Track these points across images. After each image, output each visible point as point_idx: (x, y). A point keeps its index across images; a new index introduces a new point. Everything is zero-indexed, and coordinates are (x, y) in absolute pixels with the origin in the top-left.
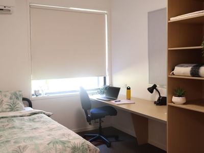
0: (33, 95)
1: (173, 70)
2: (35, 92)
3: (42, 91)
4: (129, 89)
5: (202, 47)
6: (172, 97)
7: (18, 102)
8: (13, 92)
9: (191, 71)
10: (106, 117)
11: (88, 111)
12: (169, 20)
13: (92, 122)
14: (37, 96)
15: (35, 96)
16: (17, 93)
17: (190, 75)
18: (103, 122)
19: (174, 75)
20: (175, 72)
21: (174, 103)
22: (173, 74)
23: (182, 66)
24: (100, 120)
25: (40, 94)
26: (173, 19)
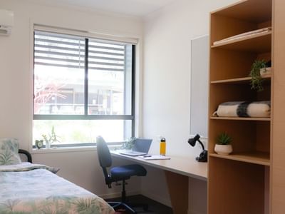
0: (34, 147)
1: (216, 110)
2: (37, 142)
3: (47, 141)
4: (163, 141)
5: (250, 78)
6: (214, 146)
7: (13, 153)
8: (6, 139)
9: (238, 110)
10: (132, 177)
11: (107, 168)
12: (212, 44)
13: (113, 184)
14: (39, 148)
15: (37, 149)
16: (12, 141)
17: (236, 115)
18: (127, 184)
19: (218, 116)
20: (218, 112)
21: (217, 153)
22: (216, 115)
23: (227, 105)
24: (124, 182)
25: (44, 147)
26: (217, 44)
